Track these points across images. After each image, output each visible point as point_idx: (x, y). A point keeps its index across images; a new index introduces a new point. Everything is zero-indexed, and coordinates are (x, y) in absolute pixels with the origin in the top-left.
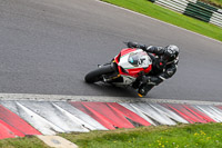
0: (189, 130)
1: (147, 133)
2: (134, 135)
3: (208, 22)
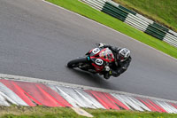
0: (153, 115)
1: (129, 114)
2: (121, 114)
3: (161, 40)
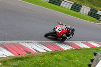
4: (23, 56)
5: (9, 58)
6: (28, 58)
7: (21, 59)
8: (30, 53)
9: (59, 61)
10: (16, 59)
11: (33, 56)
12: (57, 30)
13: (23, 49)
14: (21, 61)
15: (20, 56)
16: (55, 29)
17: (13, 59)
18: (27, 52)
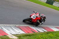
0: (47, 33)
3: (52, 5)
4: (31, 34)
5: (22, 35)
6: (33, 35)
7: (29, 35)
8: (34, 32)
9: (51, 37)
10: (26, 35)
11: (36, 34)
12: (32, 17)
13: (30, 30)
14: (29, 37)
15: (29, 34)
16: (31, 16)
17: (25, 35)
18: (33, 32)
